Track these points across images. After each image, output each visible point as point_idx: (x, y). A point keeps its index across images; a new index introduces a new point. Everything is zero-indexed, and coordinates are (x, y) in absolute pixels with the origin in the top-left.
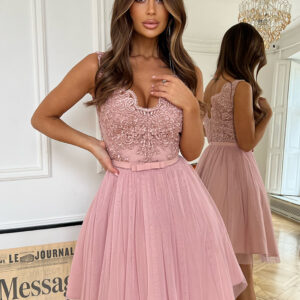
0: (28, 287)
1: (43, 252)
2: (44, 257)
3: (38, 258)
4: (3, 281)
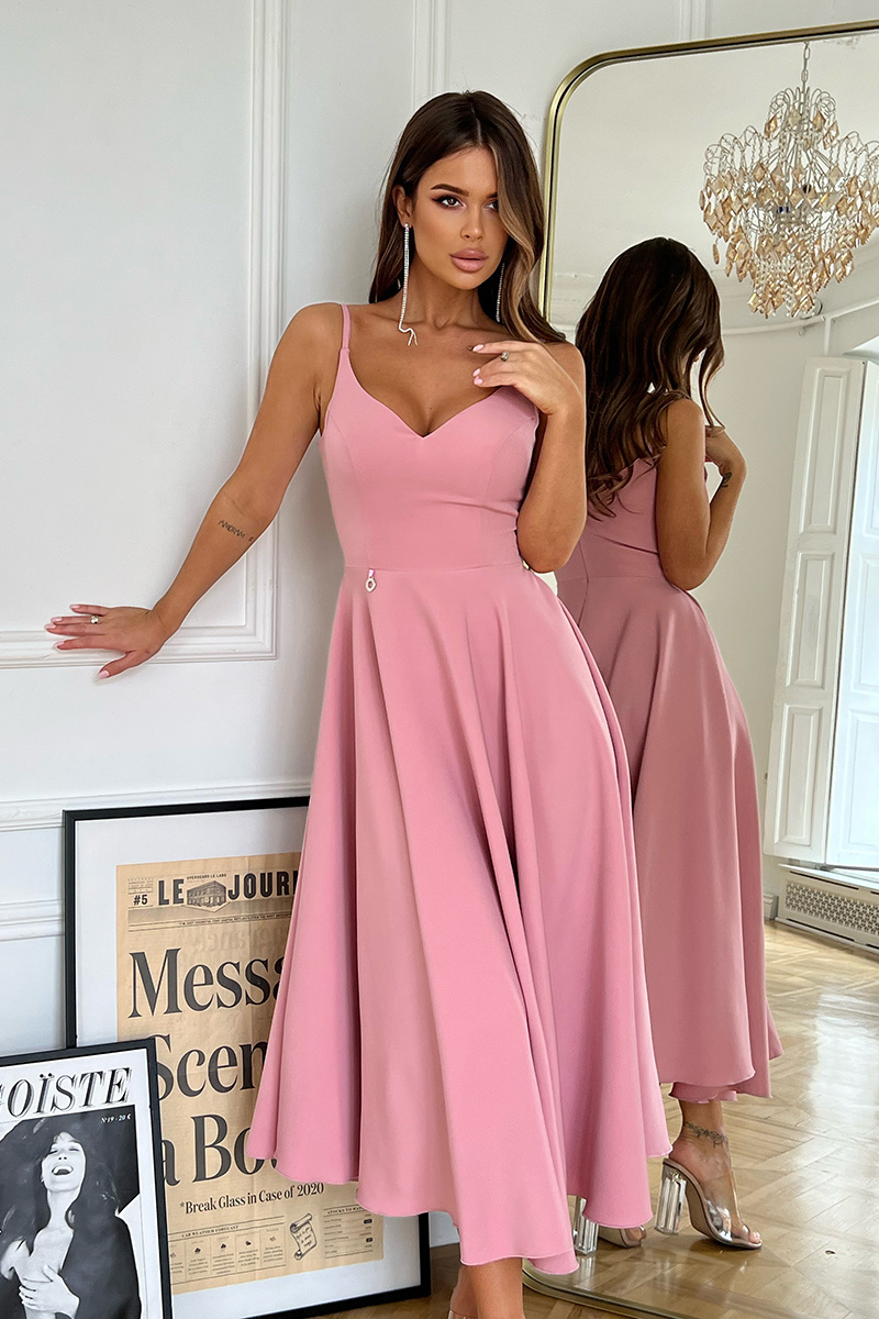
0: (209, 981)
2: (254, 893)
3: (237, 895)
4: (140, 959)
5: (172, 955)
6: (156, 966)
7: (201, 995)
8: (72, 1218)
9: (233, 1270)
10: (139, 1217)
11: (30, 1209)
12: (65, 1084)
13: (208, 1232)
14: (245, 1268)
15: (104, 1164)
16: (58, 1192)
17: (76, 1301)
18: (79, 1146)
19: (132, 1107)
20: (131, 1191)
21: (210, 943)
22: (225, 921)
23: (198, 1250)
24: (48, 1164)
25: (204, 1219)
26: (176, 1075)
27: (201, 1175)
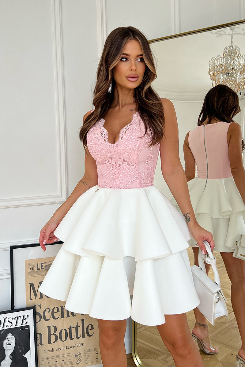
4: (32, 285)
8: (11, 357)
10: (30, 356)
12: (10, 320)
13: (52, 358)
15: (20, 342)
16: (8, 350)
18: (14, 337)
19: (29, 326)
23: (49, 363)
24: (5, 342)
25: (51, 354)
26: (42, 315)
27: (50, 342)
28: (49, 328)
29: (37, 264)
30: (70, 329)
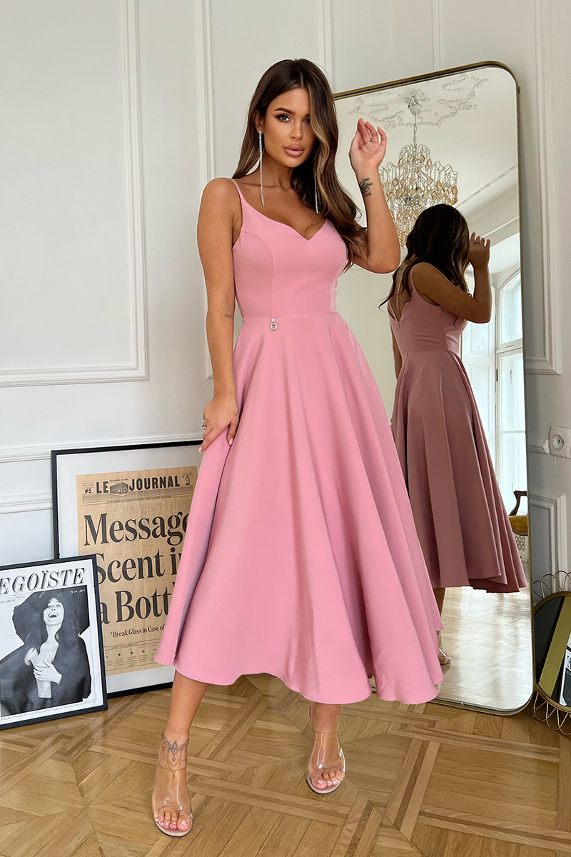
0: (121, 528)
1: (140, 480)
2: (141, 487)
3: (134, 488)
4: (88, 518)
5: (103, 517)
6: (96, 522)
7: (118, 535)
8: (58, 638)
9: (136, 664)
10: (90, 637)
11: (39, 633)
12: (54, 576)
13: (124, 646)
14: (142, 663)
15: (73, 613)
16: (51, 625)
17: (61, 675)
18: (60, 604)
19: (85, 587)
20: (86, 624)
21: (121, 511)
22: (128, 501)
23: (119, 655)
24: (46, 612)
25: (122, 640)
26: (106, 572)
27: (120, 619)
28: (119, 594)
29: (98, 483)
30: (155, 597)
